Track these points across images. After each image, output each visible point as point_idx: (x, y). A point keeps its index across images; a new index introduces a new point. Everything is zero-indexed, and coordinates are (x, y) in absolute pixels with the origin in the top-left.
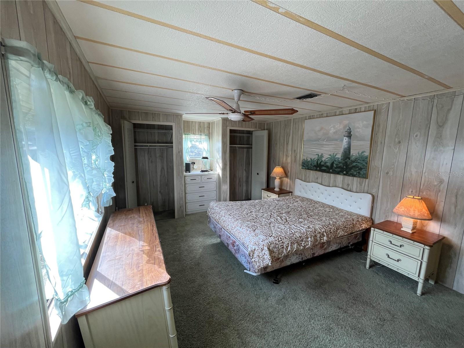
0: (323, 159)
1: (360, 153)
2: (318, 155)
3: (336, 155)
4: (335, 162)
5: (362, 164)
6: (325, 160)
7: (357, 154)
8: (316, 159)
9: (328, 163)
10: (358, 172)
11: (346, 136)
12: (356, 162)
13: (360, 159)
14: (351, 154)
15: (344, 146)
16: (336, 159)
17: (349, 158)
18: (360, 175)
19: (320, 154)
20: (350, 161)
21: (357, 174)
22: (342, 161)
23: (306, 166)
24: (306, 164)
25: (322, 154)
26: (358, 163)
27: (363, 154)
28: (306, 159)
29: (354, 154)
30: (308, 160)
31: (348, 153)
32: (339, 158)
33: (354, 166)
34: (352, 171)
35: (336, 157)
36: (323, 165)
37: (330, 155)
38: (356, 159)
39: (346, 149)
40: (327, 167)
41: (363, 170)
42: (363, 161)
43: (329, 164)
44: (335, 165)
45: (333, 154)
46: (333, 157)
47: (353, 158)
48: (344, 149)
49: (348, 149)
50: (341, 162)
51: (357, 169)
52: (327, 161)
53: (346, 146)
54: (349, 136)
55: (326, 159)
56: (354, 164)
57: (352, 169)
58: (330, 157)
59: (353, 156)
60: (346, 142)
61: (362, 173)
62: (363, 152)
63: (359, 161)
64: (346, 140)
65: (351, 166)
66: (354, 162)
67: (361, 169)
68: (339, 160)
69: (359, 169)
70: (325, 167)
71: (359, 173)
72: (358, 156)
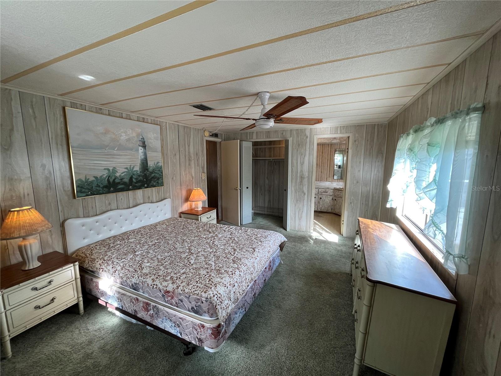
0: (118, 175)
1: (156, 164)
2: (108, 170)
3: (133, 168)
4: (133, 176)
5: (158, 174)
6: (120, 176)
7: (154, 165)
8: (105, 176)
9: (125, 178)
10: (156, 182)
11: (141, 146)
12: (154, 173)
13: (157, 170)
14: (149, 165)
15: (141, 157)
16: (135, 173)
17: (147, 170)
18: (159, 185)
19: (111, 169)
20: (148, 173)
21: (157, 184)
22: (141, 173)
23: (87, 191)
24: (85, 187)
25: (115, 168)
26: (156, 173)
27: (158, 165)
28: (84, 180)
29: (151, 165)
30: (88, 179)
31: (145, 164)
32: (137, 171)
33: (153, 178)
34: (152, 182)
35: (134, 170)
36: (119, 183)
37: (126, 168)
38: (154, 169)
39: (143, 160)
40: (125, 183)
41: (160, 179)
42: (159, 171)
43: (126, 180)
44: (134, 180)
45: (130, 167)
46: (130, 170)
47: (151, 169)
48: (142, 161)
49: (145, 160)
50: (141, 175)
51: (156, 179)
52: (123, 176)
53: (143, 157)
54: (144, 146)
55: (122, 174)
56: (153, 175)
57: (151, 181)
58: (126, 170)
59: (151, 167)
60: (142, 152)
61: (160, 182)
62: (158, 163)
63: (156, 172)
64: (141, 150)
65: (151, 177)
66: (152, 173)
67: (158, 179)
68: (138, 172)
69: (157, 179)
70: (122, 184)
71: (158, 183)
72: (155, 167)
